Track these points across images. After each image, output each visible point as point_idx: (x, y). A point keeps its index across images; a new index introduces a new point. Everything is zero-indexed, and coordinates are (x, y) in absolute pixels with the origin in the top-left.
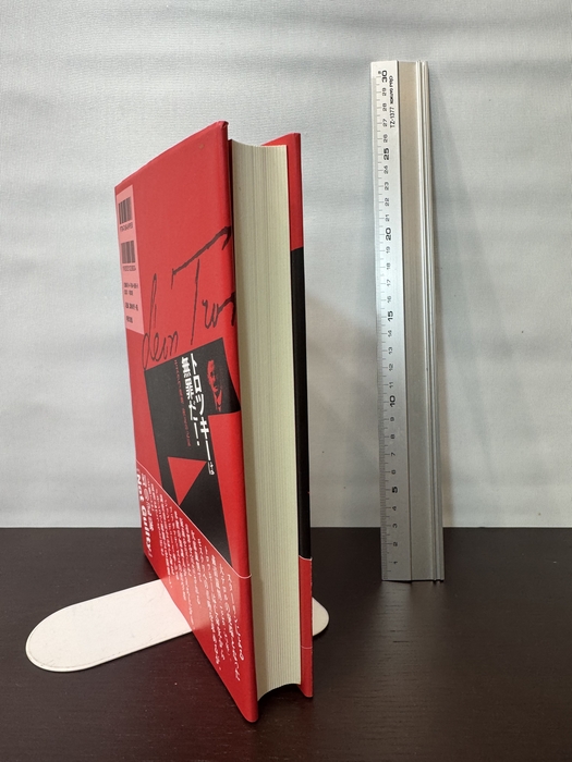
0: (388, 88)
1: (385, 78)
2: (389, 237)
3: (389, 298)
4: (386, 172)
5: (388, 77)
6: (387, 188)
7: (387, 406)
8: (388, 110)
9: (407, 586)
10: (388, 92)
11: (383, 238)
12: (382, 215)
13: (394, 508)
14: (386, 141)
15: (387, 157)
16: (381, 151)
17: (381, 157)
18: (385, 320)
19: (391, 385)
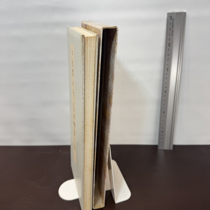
0: (172, 23)
1: (171, 19)
5: (172, 18)
8: (171, 30)
10: (172, 24)
14: (169, 40)
15: (169, 46)
16: (168, 44)
17: (168, 46)
18: (164, 93)
19: (164, 109)
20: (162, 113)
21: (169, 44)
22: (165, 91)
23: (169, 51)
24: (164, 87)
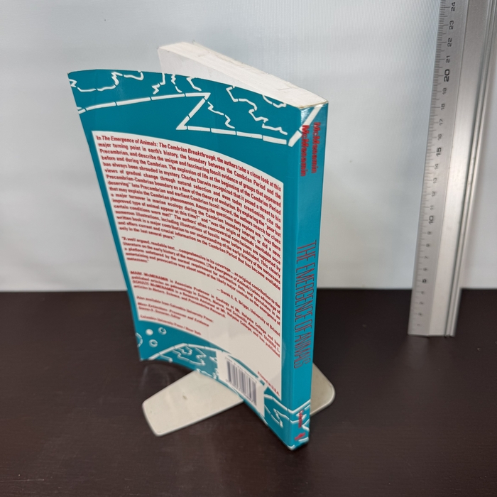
2: (447, 79)
3: (440, 136)
4: (453, 9)
6: (451, 28)
7: (426, 223)
11: (441, 79)
12: (443, 55)
13: (423, 293)
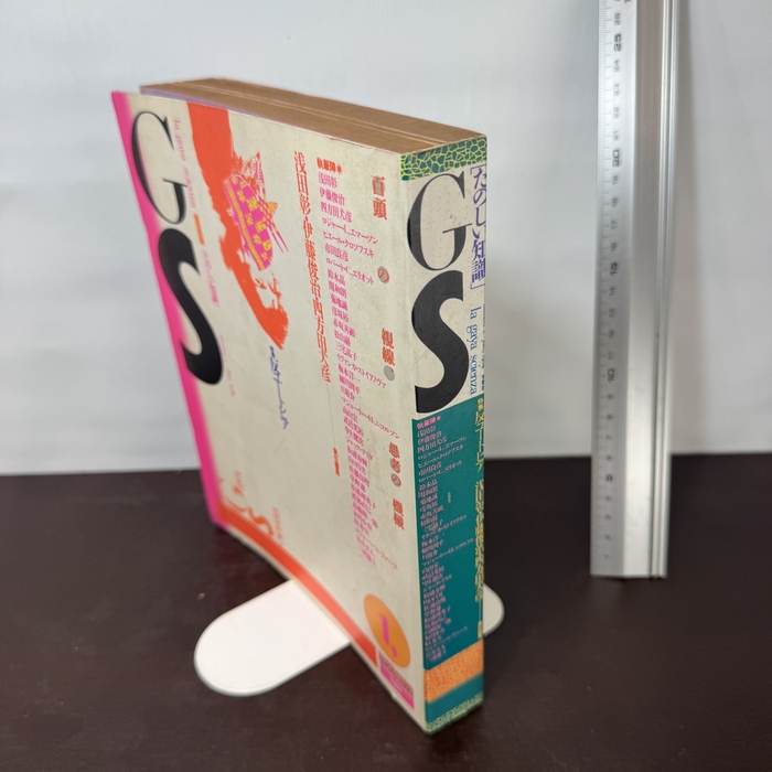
9: (618, 585)
14: (618, 22)
15: (618, 47)
16: (611, 38)
17: (611, 47)
18: (606, 274)
19: (610, 356)
20: (605, 380)
21: (618, 37)
22: (614, 266)
23: (617, 69)
24: (607, 243)
